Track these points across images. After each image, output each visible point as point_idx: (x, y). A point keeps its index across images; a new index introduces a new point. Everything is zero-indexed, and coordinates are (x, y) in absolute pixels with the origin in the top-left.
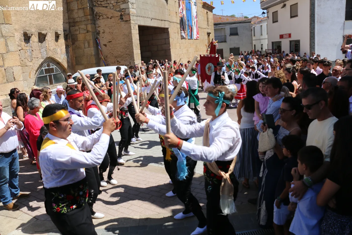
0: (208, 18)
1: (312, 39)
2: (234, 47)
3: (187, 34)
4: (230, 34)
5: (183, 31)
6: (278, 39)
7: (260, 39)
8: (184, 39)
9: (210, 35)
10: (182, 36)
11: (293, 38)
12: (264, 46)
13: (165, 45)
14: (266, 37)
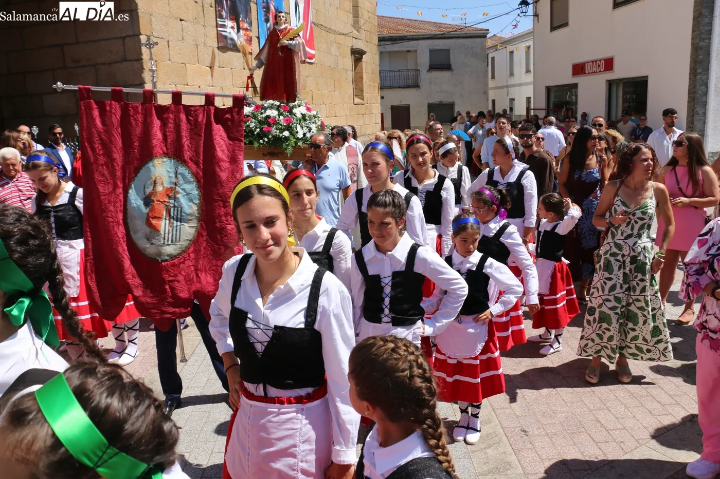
1: (699, 71)
2: (441, 102)
3: (254, 34)
4: (430, 66)
5: (231, 19)
6: (567, 78)
7: (507, 87)
9: (362, 58)
10: (221, 38)
11: (620, 72)
12: (516, 103)
13: (125, 64)
14: (523, 81)
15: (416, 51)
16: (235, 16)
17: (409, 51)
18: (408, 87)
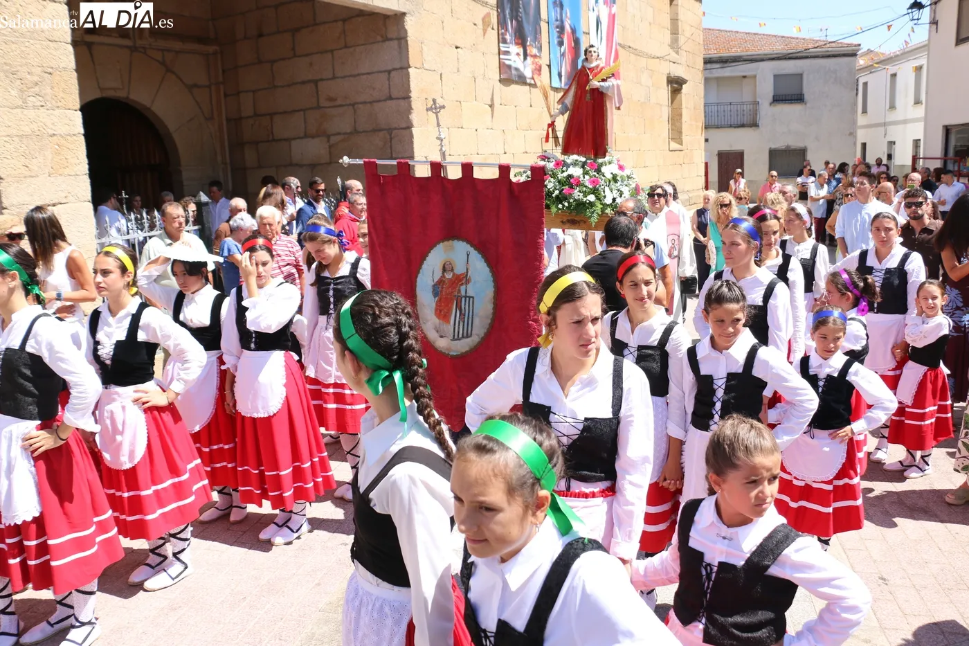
0: (675, 21)
2: (788, 146)
3: (544, 61)
4: (774, 96)
5: (517, 44)
7: (885, 124)
8: (525, 83)
9: (681, 89)
12: (897, 147)
13: (389, 102)
14: (909, 116)
15: (755, 77)
16: (521, 40)
17: (744, 77)
18: (743, 126)
